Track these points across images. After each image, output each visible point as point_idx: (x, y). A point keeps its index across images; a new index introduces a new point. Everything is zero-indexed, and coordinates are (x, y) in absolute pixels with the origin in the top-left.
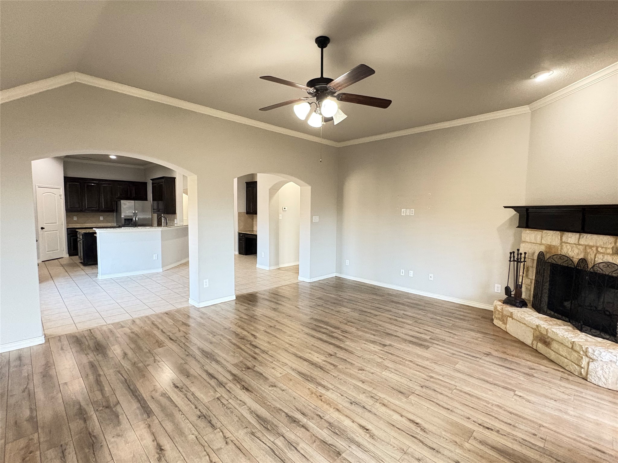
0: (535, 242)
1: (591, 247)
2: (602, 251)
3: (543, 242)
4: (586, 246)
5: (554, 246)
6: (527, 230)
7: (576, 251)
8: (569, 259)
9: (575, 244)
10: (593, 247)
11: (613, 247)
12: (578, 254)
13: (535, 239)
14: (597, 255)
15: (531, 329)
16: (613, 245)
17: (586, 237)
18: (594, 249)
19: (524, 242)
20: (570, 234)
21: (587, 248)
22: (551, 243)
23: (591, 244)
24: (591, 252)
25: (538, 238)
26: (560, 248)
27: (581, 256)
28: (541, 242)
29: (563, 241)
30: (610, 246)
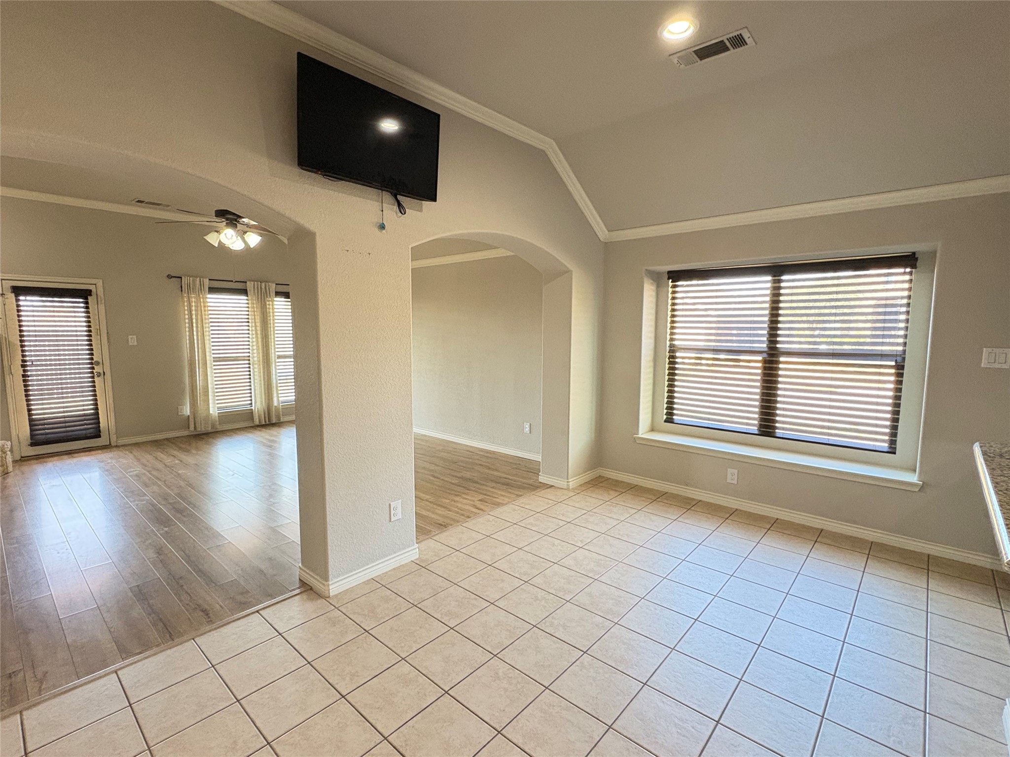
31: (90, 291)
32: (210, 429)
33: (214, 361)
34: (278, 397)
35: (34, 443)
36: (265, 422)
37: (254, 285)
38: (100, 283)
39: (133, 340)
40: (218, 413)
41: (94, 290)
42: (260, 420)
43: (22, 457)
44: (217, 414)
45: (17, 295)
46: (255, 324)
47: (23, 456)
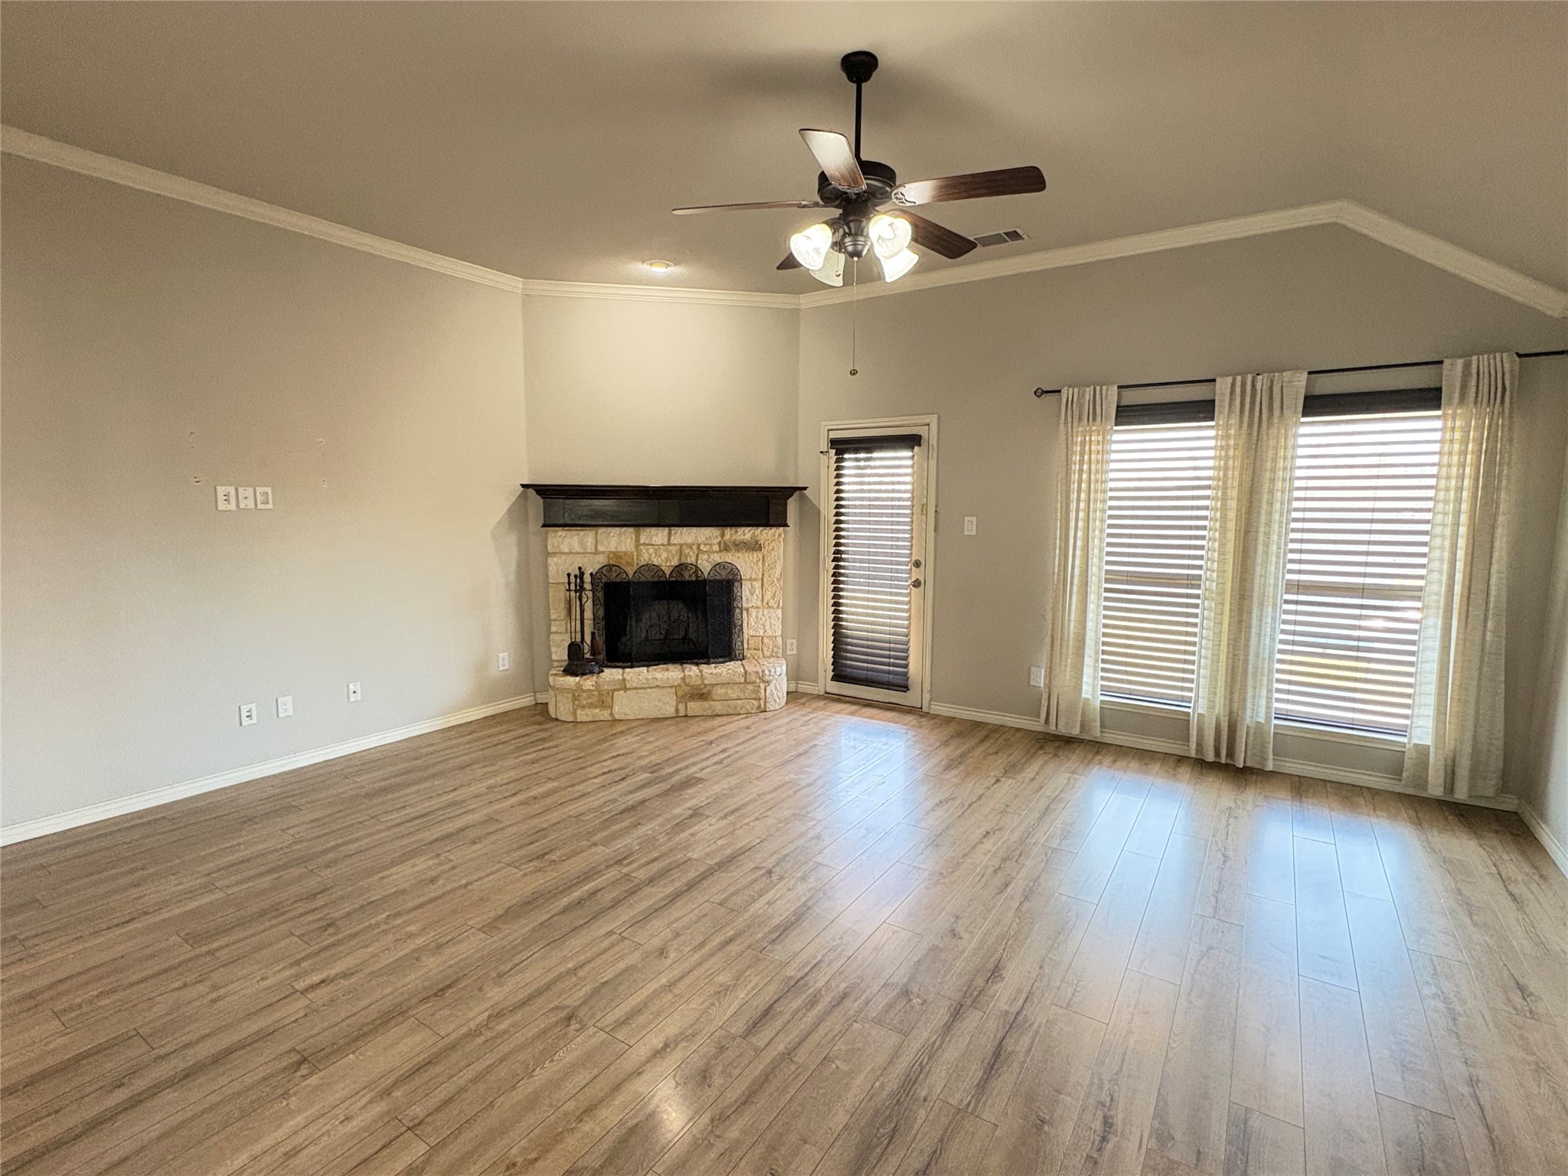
0: (581, 551)
1: (690, 546)
2: (705, 549)
3: (600, 548)
4: (681, 545)
5: (625, 553)
6: (557, 531)
7: (664, 555)
8: (658, 569)
9: (663, 545)
10: (693, 544)
11: (720, 542)
12: (667, 559)
13: (582, 544)
14: (700, 555)
15: (669, 690)
16: (719, 539)
17: (681, 533)
18: (695, 548)
19: (554, 554)
20: (654, 530)
21: (684, 547)
22: (617, 547)
23: (689, 541)
24: (691, 553)
25: (589, 544)
26: (635, 554)
27: (675, 562)
28: (596, 549)
29: (642, 541)
30: (716, 541)
31: (920, 437)
32: (1075, 732)
33: (1107, 581)
34: (1269, 699)
35: (838, 677)
36: (1217, 753)
37: (1233, 385)
38: (933, 420)
39: (970, 526)
40: (1102, 702)
41: (924, 435)
42: (1200, 746)
43: (827, 693)
44: (1098, 705)
45: (840, 452)
46: (1224, 494)
47: (828, 691)
